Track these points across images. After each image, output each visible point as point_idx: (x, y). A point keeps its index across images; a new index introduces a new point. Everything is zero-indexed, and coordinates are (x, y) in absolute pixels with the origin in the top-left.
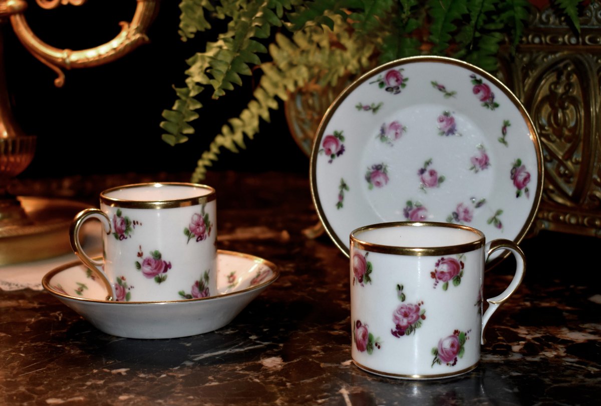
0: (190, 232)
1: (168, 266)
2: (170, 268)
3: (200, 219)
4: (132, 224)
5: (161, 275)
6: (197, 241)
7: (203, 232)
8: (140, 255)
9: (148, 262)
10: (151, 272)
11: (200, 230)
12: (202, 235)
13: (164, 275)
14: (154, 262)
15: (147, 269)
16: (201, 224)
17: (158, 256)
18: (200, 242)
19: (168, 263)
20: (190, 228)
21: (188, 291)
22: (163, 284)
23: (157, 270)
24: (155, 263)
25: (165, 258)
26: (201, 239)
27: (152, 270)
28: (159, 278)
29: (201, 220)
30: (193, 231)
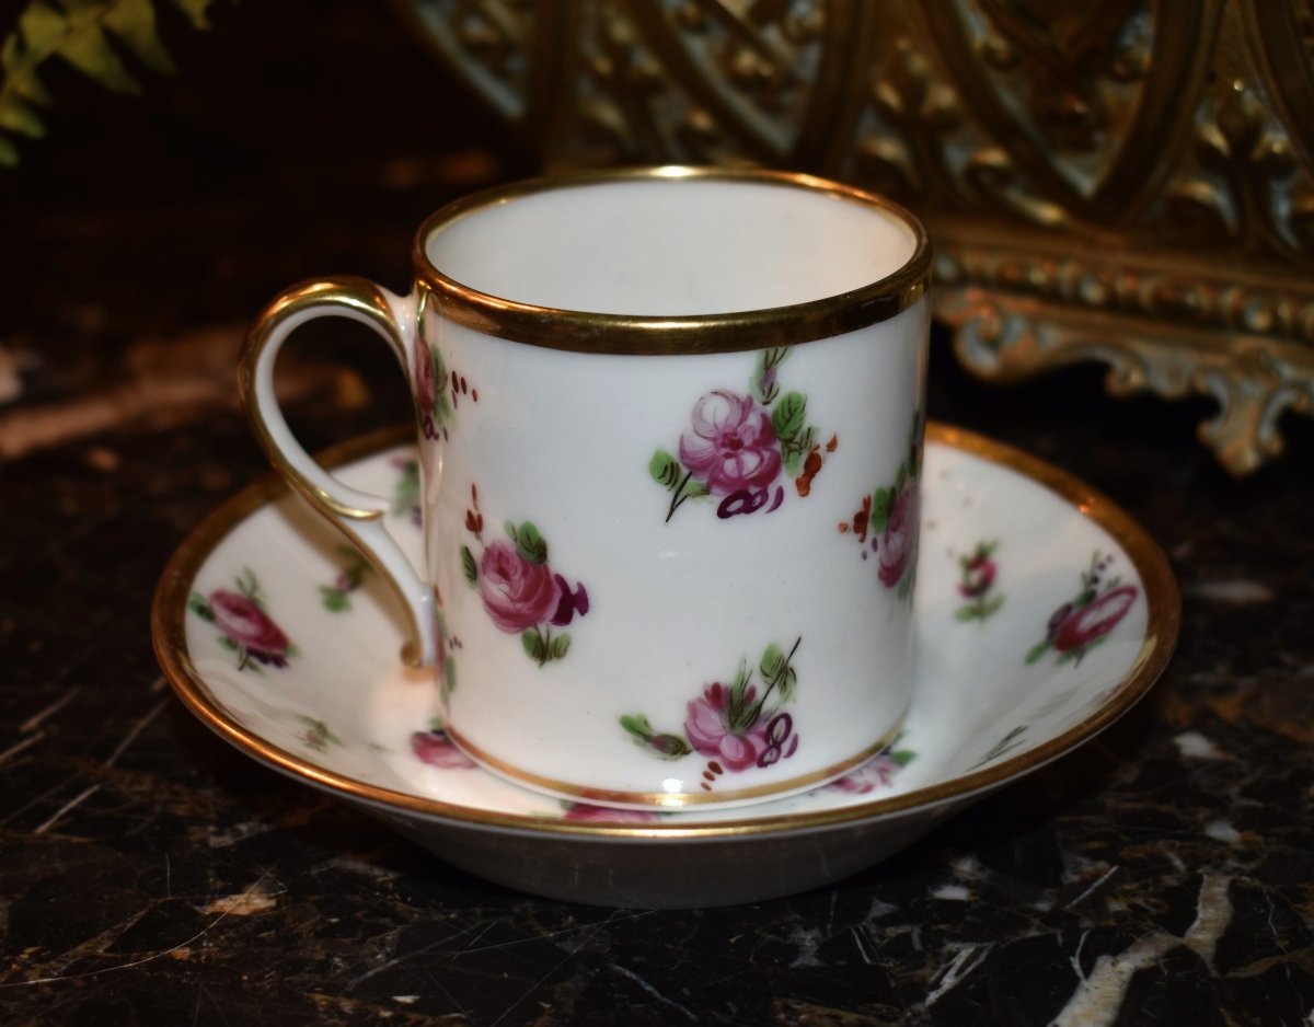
0: (685, 471)
1: (573, 603)
2: (584, 611)
3: (743, 419)
4: (450, 387)
5: (550, 631)
6: (723, 513)
7: (768, 474)
8: (475, 524)
9: (498, 562)
10: (510, 606)
11: (740, 465)
12: (753, 490)
13: (557, 632)
14: (520, 570)
15: (499, 591)
16: (748, 442)
17: (534, 549)
18: (741, 523)
19: (574, 589)
20: (683, 453)
21: (670, 721)
22: (552, 667)
23: (531, 604)
24: (525, 573)
25: (567, 562)
26: (749, 508)
27: (512, 601)
28: (539, 638)
29: (754, 420)
30: (697, 467)
